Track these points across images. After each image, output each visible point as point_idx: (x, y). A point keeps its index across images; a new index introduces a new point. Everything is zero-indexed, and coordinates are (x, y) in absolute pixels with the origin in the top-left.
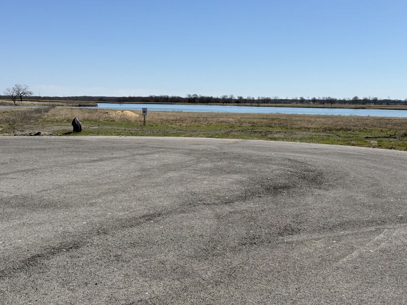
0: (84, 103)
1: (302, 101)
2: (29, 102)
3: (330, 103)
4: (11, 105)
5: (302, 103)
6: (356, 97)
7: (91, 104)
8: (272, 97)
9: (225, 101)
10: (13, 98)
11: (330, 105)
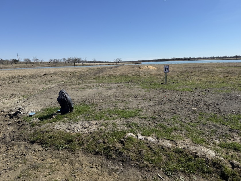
0: (137, 63)
1: (214, 58)
2: (121, 63)
3: (226, 58)
4: (115, 64)
5: (213, 58)
6: (237, 55)
7: (139, 63)
8: (202, 57)
9: (185, 59)
10: (116, 62)
11: (225, 59)
